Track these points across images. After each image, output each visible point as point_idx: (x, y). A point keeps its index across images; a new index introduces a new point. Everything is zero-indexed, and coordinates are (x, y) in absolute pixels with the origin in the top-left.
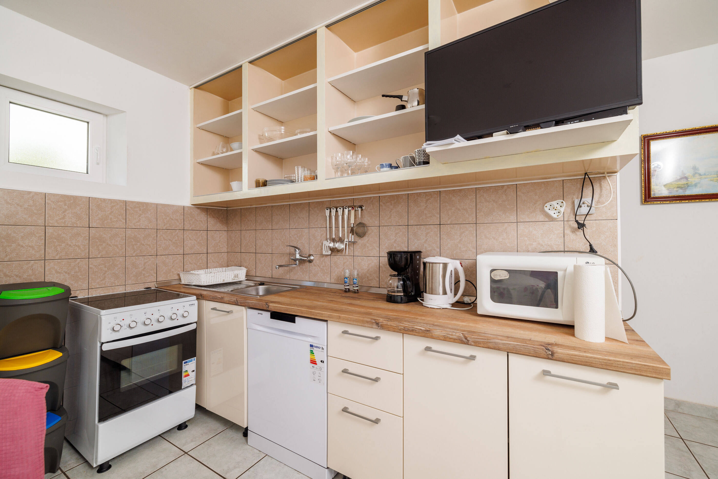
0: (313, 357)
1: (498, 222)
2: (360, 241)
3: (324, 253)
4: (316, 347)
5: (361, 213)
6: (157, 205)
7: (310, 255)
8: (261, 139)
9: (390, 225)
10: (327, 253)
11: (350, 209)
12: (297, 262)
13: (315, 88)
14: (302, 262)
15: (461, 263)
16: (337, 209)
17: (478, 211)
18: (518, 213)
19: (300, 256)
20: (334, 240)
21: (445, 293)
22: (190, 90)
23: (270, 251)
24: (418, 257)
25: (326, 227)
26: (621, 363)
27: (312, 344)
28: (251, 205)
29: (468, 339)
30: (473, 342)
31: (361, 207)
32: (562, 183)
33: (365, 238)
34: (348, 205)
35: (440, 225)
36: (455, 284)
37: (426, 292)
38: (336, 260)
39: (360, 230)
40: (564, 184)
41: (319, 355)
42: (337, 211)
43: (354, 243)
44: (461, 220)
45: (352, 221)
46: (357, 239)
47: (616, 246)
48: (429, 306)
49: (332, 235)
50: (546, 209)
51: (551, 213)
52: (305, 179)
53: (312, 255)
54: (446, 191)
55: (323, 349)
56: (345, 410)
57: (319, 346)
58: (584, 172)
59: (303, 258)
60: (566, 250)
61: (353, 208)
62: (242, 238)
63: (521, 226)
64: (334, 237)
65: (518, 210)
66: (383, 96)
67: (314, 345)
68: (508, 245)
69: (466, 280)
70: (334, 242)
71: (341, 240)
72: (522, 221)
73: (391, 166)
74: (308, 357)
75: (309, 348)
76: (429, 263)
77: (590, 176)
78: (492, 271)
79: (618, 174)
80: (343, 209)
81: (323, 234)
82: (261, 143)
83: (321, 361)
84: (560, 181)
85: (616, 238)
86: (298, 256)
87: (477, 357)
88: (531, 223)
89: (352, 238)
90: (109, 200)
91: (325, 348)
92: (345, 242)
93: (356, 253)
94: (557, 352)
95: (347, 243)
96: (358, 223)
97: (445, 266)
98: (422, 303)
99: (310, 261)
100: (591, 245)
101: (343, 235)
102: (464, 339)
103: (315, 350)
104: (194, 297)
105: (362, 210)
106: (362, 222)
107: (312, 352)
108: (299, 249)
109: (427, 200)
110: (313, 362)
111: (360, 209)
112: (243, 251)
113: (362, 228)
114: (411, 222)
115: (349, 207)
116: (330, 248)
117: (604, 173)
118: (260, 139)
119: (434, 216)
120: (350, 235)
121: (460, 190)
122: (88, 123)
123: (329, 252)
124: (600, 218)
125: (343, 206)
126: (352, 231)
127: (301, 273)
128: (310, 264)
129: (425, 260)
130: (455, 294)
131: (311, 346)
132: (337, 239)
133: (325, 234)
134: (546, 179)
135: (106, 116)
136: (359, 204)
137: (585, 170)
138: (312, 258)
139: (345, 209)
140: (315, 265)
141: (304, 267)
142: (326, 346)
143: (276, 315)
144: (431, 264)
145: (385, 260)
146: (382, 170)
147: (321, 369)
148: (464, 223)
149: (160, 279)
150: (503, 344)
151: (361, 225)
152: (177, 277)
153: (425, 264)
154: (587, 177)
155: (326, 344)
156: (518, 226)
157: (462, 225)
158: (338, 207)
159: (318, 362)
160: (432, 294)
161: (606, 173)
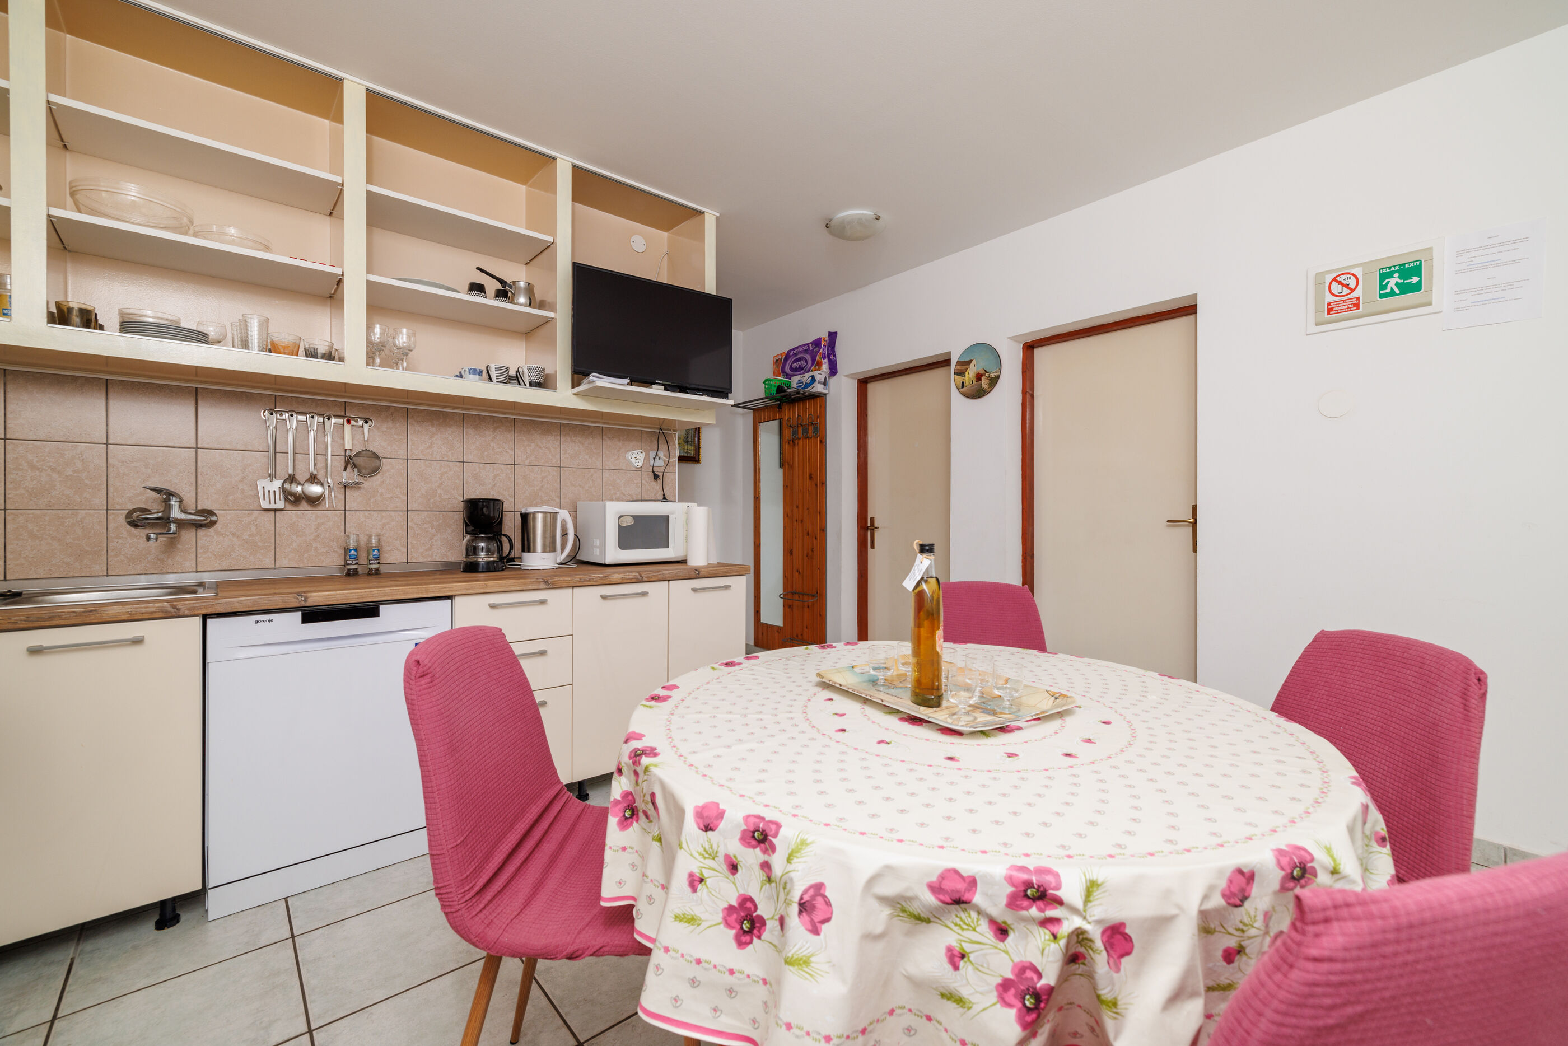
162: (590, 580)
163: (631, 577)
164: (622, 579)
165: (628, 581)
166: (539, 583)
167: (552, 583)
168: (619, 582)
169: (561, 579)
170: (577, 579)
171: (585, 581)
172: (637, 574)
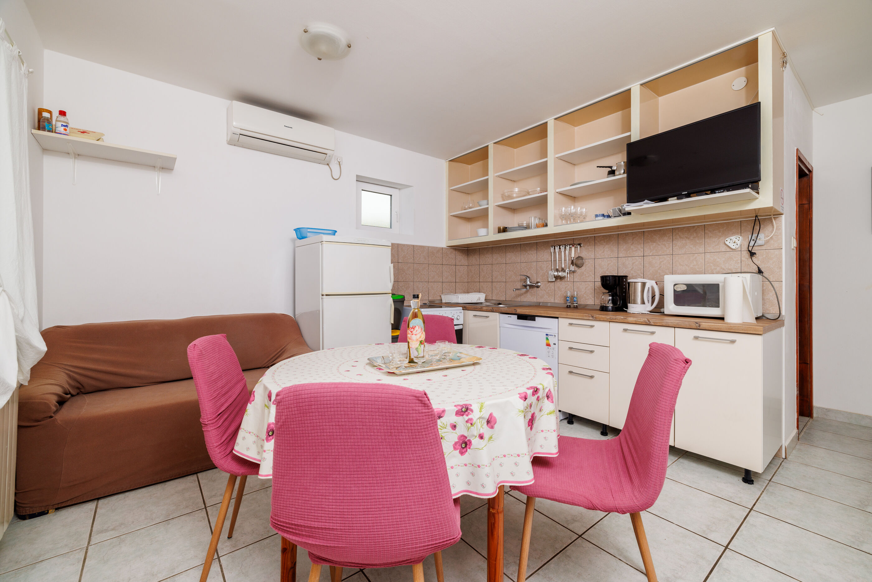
0: (548, 342)
1: (689, 253)
2: (579, 271)
3: (550, 280)
4: (550, 335)
5: (580, 249)
6: (428, 247)
7: (538, 282)
8: (504, 197)
9: (603, 257)
10: (552, 280)
11: (571, 246)
12: (528, 287)
13: (547, 161)
14: (531, 287)
15: (656, 283)
16: (560, 247)
17: (674, 245)
18: (706, 246)
19: (530, 282)
20: (557, 270)
21: (643, 303)
22: (446, 163)
23: (504, 280)
24: (625, 280)
25: (552, 261)
26: (737, 327)
27: (547, 333)
28: (487, 246)
29: (650, 321)
30: (653, 323)
31: (580, 244)
32: (740, 223)
33: (583, 268)
34: (569, 243)
35: (644, 256)
36: (652, 298)
37: (629, 303)
38: (559, 285)
39: (579, 262)
40: (742, 224)
41: (552, 340)
42: (560, 248)
43: (574, 272)
44: (661, 252)
45: (573, 255)
46: (576, 269)
47: (781, 268)
48: (631, 312)
49: (556, 266)
50: (727, 243)
51: (731, 245)
52: (537, 226)
53: (539, 282)
54: (648, 231)
55: (555, 336)
56: (571, 372)
57: (552, 334)
58: (755, 215)
59: (532, 284)
60: (742, 271)
61: (573, 246)
62: (481, 271)
63: (708, 256)
64: (558, 268)
65: (706, 244)
66: (597, 167)
67: (548, 334)
68: (698, 270)
69: (660, 294)
70: (557, 272)
71: (563, 270)
72: (709, 252)
73: (603, 215)
74: (545, 342)
75: (545, 336)
76: (632, 282)
77: (759, 218)
78: (675, 285)
79: (783, 216)
80: (565, 247)
81: (548, 266)
82: (504, 200)
83: (554, 344)
84: (738, 221)
85: (781, 262)
86: (528, 283)
87: (656, 333)
88: (716, 253)
89: (573, 268)
90: (407, 245)
91: (557, 335)
92: (567, 272)
93: (576, 280)
94: (702, 325)
95: (568, 272)
96: (577, 256)
97: (644, 284)
98: (627, 311)
99: (538, 287)
100: (758, 268)
101: (566, 266)
102: (648, 322)
103: (549, 337)
104: (461, 308)
105: (581, 247)
106: (580, 256)
107: (547, 339)
108: (529, 277)
109: (634, 238)
110: (548, 345)
111: (579, 246)
112: (481, 281)
113: (580, 261)
114: (620, 255)
115: (570, 245)
116: (554, 276)
117: (771, 215)
118: (502, 197)
119: (639, 250)
120: (571, 265)
121: (660, 230)
122: (391, 195)
123: (554, 279)
124: (769, 248)
125: (565, 244)
126: (572, 263)
127: (530, 296)
128: (538, 289)
129: (629, 281)
130: (652, 305)
131: (547, 335)
132: (560, 269)
133: (550, 266)
134: (728, 220)
135: (400, 189)
136: (578, 243)
137: (756, 214)
138: (539, 284)
139: (566, 247)
140: (541, 290)
141: (532, 291)
142: (557, 334)
143: (521, 317)
144: (633, 283)
145: (599, 284)
146: (597, 218)
147: (553, 349)
148: (663, 254)
149: (430, 299)
150: (671, 322)
151: (579, 258)
152: (439, 298)
153: (629, 283)
154: (757, 218)
155: (557, 333)
156: (706, 256)
157: (661, 256)
158: (561, 245)
159: (552, 344)
160: (634, 304)
161: (772, 215)
162: (615, 319)
163: (642, 321)
164: (636, 321)
165: (640, 323)
166: (589, 316)
167: (595, 318)
168: (634, 322)
169: (600, 316)
170: (608, 317)
171: (613, 319)
172: (646, 319)
